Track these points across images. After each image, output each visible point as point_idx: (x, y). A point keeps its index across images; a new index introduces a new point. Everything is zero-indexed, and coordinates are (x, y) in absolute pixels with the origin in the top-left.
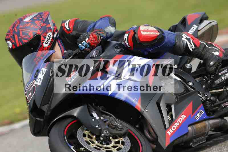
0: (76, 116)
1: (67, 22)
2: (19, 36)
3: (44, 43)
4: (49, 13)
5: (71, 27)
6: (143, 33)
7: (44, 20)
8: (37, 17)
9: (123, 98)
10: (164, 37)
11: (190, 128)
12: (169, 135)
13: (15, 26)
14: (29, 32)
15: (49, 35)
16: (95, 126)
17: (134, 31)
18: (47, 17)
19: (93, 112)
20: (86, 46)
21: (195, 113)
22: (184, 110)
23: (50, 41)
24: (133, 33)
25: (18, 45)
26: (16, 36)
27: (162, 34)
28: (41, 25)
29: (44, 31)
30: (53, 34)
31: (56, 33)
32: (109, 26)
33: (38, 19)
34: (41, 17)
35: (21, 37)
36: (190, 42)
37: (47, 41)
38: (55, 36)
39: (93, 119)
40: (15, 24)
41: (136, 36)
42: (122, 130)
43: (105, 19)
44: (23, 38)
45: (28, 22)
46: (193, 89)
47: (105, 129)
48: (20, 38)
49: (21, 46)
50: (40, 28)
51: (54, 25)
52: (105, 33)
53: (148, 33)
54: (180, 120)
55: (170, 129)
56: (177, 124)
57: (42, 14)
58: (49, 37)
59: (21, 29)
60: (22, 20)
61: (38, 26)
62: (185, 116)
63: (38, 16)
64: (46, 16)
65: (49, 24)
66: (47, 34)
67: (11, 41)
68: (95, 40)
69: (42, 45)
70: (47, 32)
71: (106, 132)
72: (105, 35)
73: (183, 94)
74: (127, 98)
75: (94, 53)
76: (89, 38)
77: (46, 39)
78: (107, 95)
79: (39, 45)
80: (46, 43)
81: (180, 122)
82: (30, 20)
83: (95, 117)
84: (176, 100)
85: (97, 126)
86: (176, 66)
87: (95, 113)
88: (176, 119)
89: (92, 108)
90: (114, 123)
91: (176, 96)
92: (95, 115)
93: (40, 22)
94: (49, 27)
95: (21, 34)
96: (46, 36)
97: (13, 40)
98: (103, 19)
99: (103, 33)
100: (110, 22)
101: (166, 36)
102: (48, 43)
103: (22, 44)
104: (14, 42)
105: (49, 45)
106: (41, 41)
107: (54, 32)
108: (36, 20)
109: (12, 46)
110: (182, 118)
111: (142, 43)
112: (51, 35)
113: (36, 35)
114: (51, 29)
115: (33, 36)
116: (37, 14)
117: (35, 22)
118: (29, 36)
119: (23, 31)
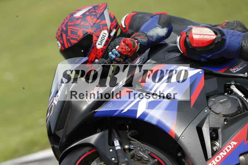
0: (94, 145)
2: (67, 35)
3: (97, 44)
4: (106, 6)
5: (126, 24)
6: (195, 37)
7: (98, 16)
8: (90, 11)
9: (154, 122)
10: (224, 41)
11: (242, 158)
13: (64, 22)
14: (78, 30)
15: (104, 33)
16: (110, 159)
17: (186, 33)
18: (102, 11)
19: (115, 139)
22: (235, 135)
23: (105, 41)
24: (185, 35)
25: (67, 47)
26: (64, 35)
27: (222, 36)
28: (94, 22)
29: (97, 29)
30: (110, 32)
31: (114, 31)
32: (155, 27)
33: (90, 14)
34: (95, 12)
35: (69, 36)
37: (101, 41)
39: (111, 149)
40: (64, 20)
41: (188, 40)
42: (148, 162)
44: (72, 38)
45: (78, 19)
48: (68, 38)
49: (70, 47)
50: (92, 26)
51: (112, 20)
54: (228, 148)
55: (212, 161)
56: (223, 154)
57: (97, 8)
58: (103, 35)
59: (70, 27)
60: (72, 15)
61: (89, 24)
62: (235, 143)
63: (92, 10)
65: (105, 19)
66: (101, 32)
67: (59, 41)
68: (127, 48)
69: (95, 46)
70: (100, 30)
72: (145, 40)
73: (237, 114)
74: (159, 121)
75: (138, 61)
77: (100, 39)
78: (134, 118)
79: (91, 46)
80: (100, 43)
81: (228, 151)
82: (81, 15)
83: (115, 146)
84: (225, 123)
85: (113, 159)
86: (246, 74)
87: (117, 141)
88: (223, 147)
89: (116, 134)
90: (139, 154)
91: (224, 118)
92: (117, 143)
93: (93, 17)
94: (105, 23)
95: (69, 34)
96: (100, 35)
97: (61, 40)
98: (154, 17)
99: (143, 38)
100: (159, 21)
101: (228, 39)
102: (102, 43)
103: (71, 45)
104: (62, 43)
105: (104, 45)
106: (93, 41)
107: (111, 29)
108: (88, 15)
109: (61, 47)
110: (231, 145)
111: (196, 49)
112: (106, 34)
113: (87, 34)
114: (107, 26)
115: (83, 36)
116: (92, 7)
117: (87, 18)
118: (79, 36)
119: (72, 30)
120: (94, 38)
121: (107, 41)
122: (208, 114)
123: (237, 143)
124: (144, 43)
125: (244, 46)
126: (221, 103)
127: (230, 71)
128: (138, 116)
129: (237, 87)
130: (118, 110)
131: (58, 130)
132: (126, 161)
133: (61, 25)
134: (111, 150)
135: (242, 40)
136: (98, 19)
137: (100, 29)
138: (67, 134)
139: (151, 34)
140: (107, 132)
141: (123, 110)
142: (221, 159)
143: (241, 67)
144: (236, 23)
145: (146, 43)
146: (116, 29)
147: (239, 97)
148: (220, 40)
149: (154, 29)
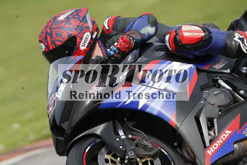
0: (100, 135)
1: (107, 20)
2: (51, 38)
4: (88, 10)
5: (110, 26)
6: (185, 34)
7: (81, 19)
8: (73, 15)
9: (155, 113)
10: (211, 38)
11: (236, 146)
12: (210, 155)
13: (48, 25)
14: (63, 32)
15: (87, 35)
16: (118, 147)
17: (176, 32)
18: (84, 15)
19: (120, 129)
20: (115, 51)
21: (243, 127)
22: (229, 125)
23: (87, 42)
24: (175, 34)
25: (51, 48)
26: (49, 38)
27: (209, 34)
28: (77, 25)
29: (80, 32)
30: (92, 35)
31: (96, 33)
33: (74, 17)
34: (78, 15)
35: (54, 38)
36: (244, 42)
37: (84, 43)
38: (94, 36)
40: (48, 23)
41: (178, 37)
42: (152, 150)
43: (143, 18)
45: (62, 21)
46: (243, 99)
47: (131, 150)
48: (53, 40)
49: (55, 49)
50: (76, 28)
51: (93, 23)
52: (140, 35)
53: (192, 34)
54: (224, 137)
55: (210, 148)
56: (219, 142)
57: (79, 12)
58: (86, 37)
59: (55, 30)
60: (56, 18)
61: (73, 26)
62: (230, 132)
63: (75, 13)
64: (84, 13)
65: (87, 22)
66: (84, 34)
67: (43, 43)
68: (125, 44)
69: (79, 48)
71: (132, 153)
72: (139, 38)
73: (229, 106)
74: (159, 112)
75: (130, 58)
76: (118, 43)
77: (83, 40)
78: (136, 109)
79: (75, 48)
80: (83, 45)
81: (224, 139)
82: (65, 18)
83: (120, 135)
84: (220, 113)
85: (121, 147)
86: (229, 70)
87: (122, 131)
88: (219, 136)
89: (119, 125)
90: (143, 143)
91: (219, 108)
92: (121, 133)
93: (76, 20)
94: (87, 26)
95: (54, 36)
96: (83, 37)
97: (45, 42)
98: (142, 17)
99: (137, 36)
100: (148, 21)
101: (214, 36)
102: (85, 44)
103: (55, 47)
104: (47, 45)
105: (87, 47)
106: (77, 42)
107: (93, 31)
108: (72, 18)
109: (45, 49)
110: (226, 134)
111: (185, 45)
112: (89, 36)
113: (71, 36)
114: (89, 28)
115: (68, 37)
116: (74, 11)
117: (70, 21)
118: (63, 38)
119: (56, 32)
120: (78, 40)
121: (89, 43)
122: (204, 105)
123: (231, 132)
124: (139, 41)
125: (228, 43)
126: (215, 95)
127: (213, 67)
128: (139, 108)
129: (224, 81)
130: (121, 102)
131: (63, 123)
132: (133, 149)
133: (45, 28)
134: (118, 139)
135: (227, 38)
136: (81, 22)
137: (83, 31)
138: (73, 125)
139: (143, 33)
140: (111, 122)
141: (126, 102)
142: (218, 147)
143: (223, 64)
144: (211, 25)
145: (140, 40)
146: (97, 31)
147: (228, 90)
148: (207, 38)
149: (145, 28)
